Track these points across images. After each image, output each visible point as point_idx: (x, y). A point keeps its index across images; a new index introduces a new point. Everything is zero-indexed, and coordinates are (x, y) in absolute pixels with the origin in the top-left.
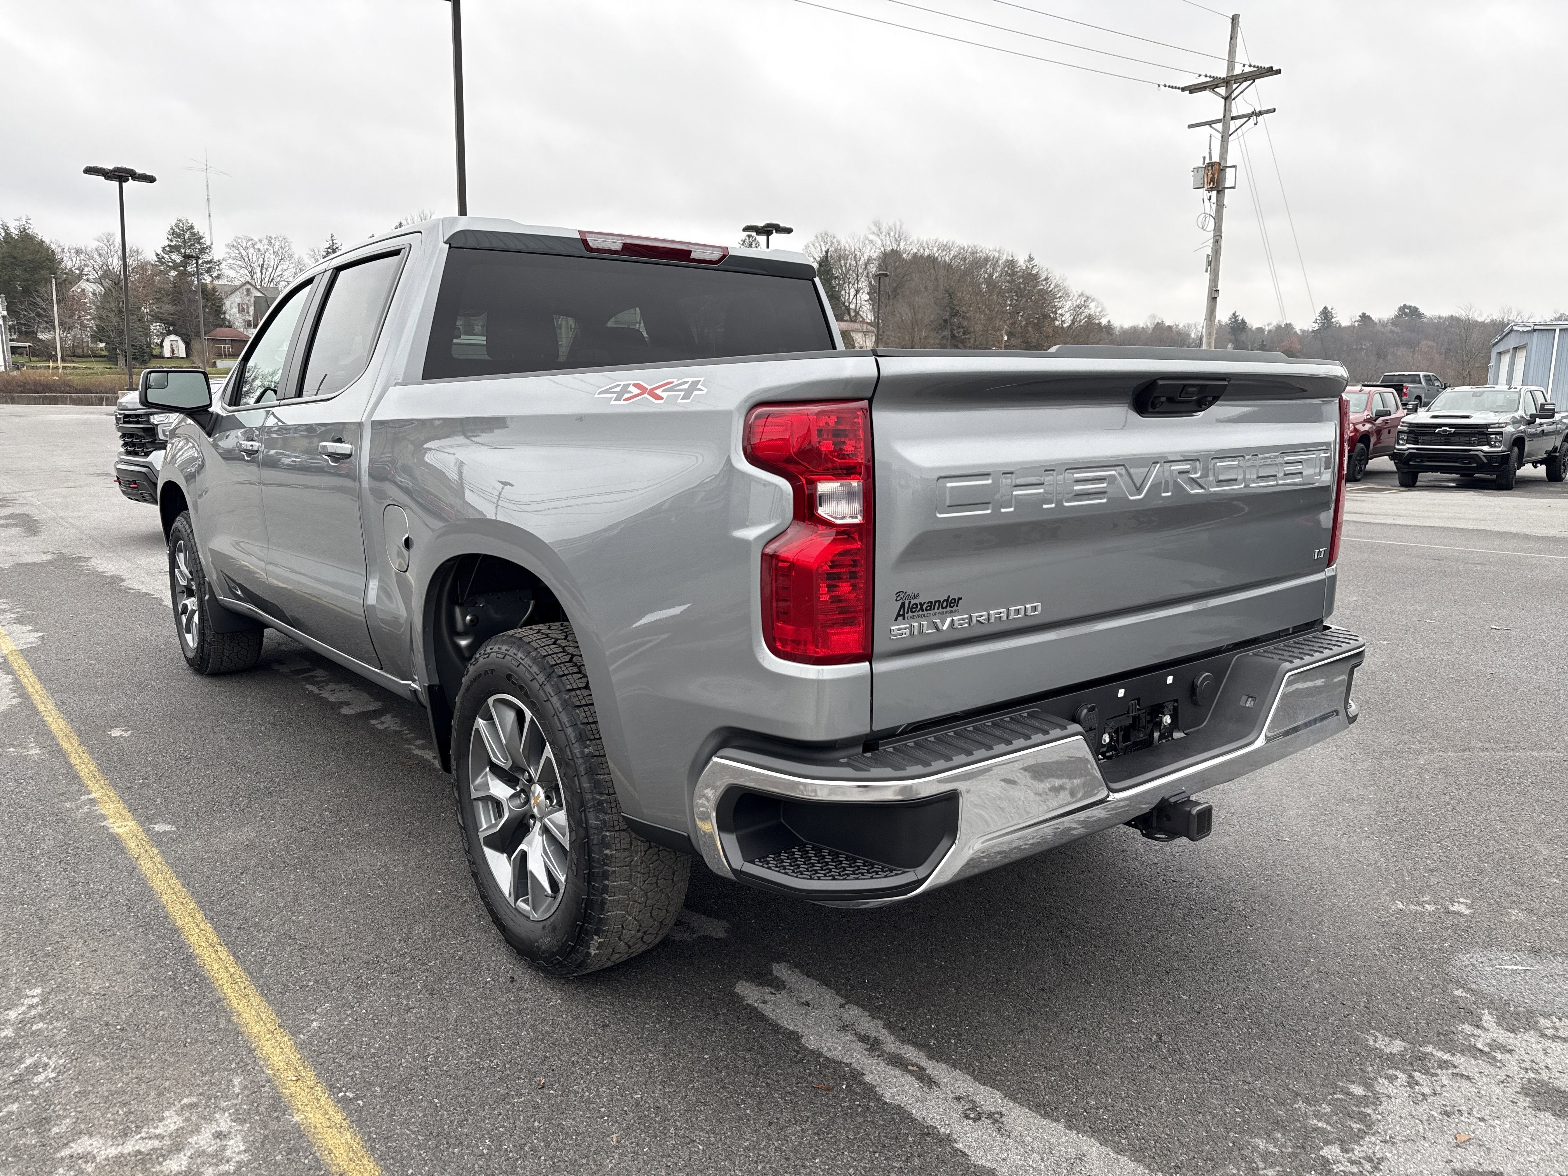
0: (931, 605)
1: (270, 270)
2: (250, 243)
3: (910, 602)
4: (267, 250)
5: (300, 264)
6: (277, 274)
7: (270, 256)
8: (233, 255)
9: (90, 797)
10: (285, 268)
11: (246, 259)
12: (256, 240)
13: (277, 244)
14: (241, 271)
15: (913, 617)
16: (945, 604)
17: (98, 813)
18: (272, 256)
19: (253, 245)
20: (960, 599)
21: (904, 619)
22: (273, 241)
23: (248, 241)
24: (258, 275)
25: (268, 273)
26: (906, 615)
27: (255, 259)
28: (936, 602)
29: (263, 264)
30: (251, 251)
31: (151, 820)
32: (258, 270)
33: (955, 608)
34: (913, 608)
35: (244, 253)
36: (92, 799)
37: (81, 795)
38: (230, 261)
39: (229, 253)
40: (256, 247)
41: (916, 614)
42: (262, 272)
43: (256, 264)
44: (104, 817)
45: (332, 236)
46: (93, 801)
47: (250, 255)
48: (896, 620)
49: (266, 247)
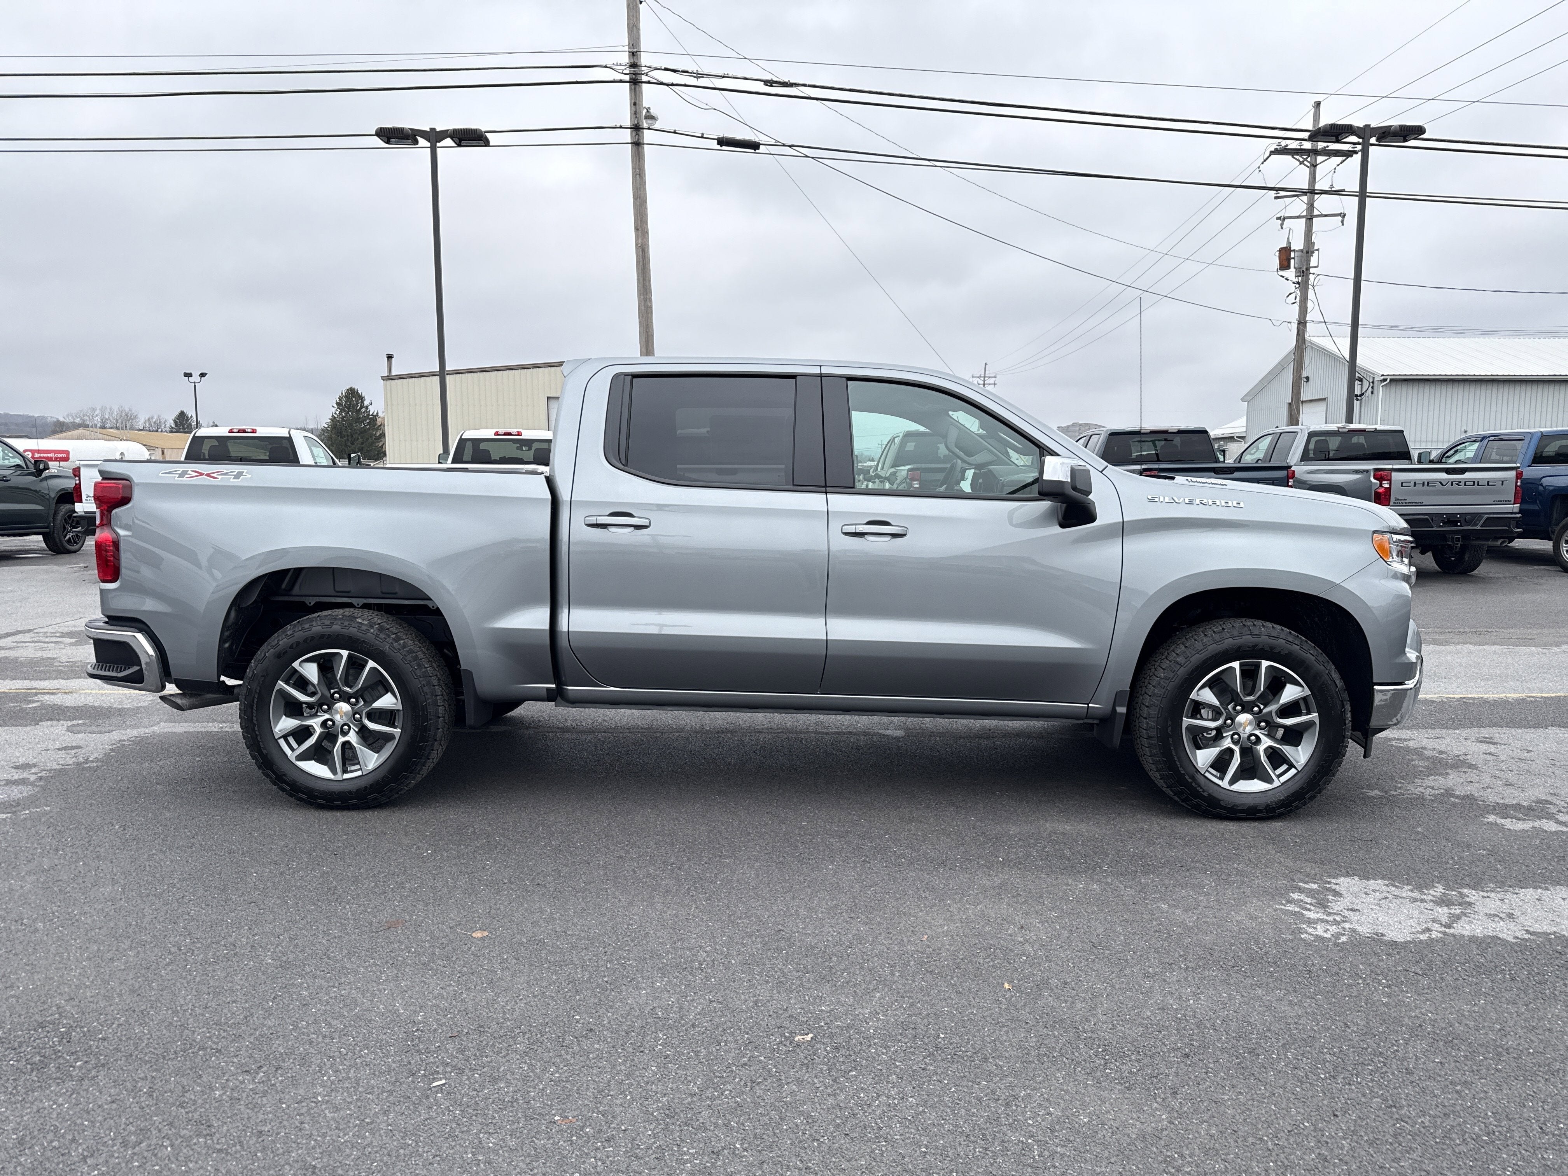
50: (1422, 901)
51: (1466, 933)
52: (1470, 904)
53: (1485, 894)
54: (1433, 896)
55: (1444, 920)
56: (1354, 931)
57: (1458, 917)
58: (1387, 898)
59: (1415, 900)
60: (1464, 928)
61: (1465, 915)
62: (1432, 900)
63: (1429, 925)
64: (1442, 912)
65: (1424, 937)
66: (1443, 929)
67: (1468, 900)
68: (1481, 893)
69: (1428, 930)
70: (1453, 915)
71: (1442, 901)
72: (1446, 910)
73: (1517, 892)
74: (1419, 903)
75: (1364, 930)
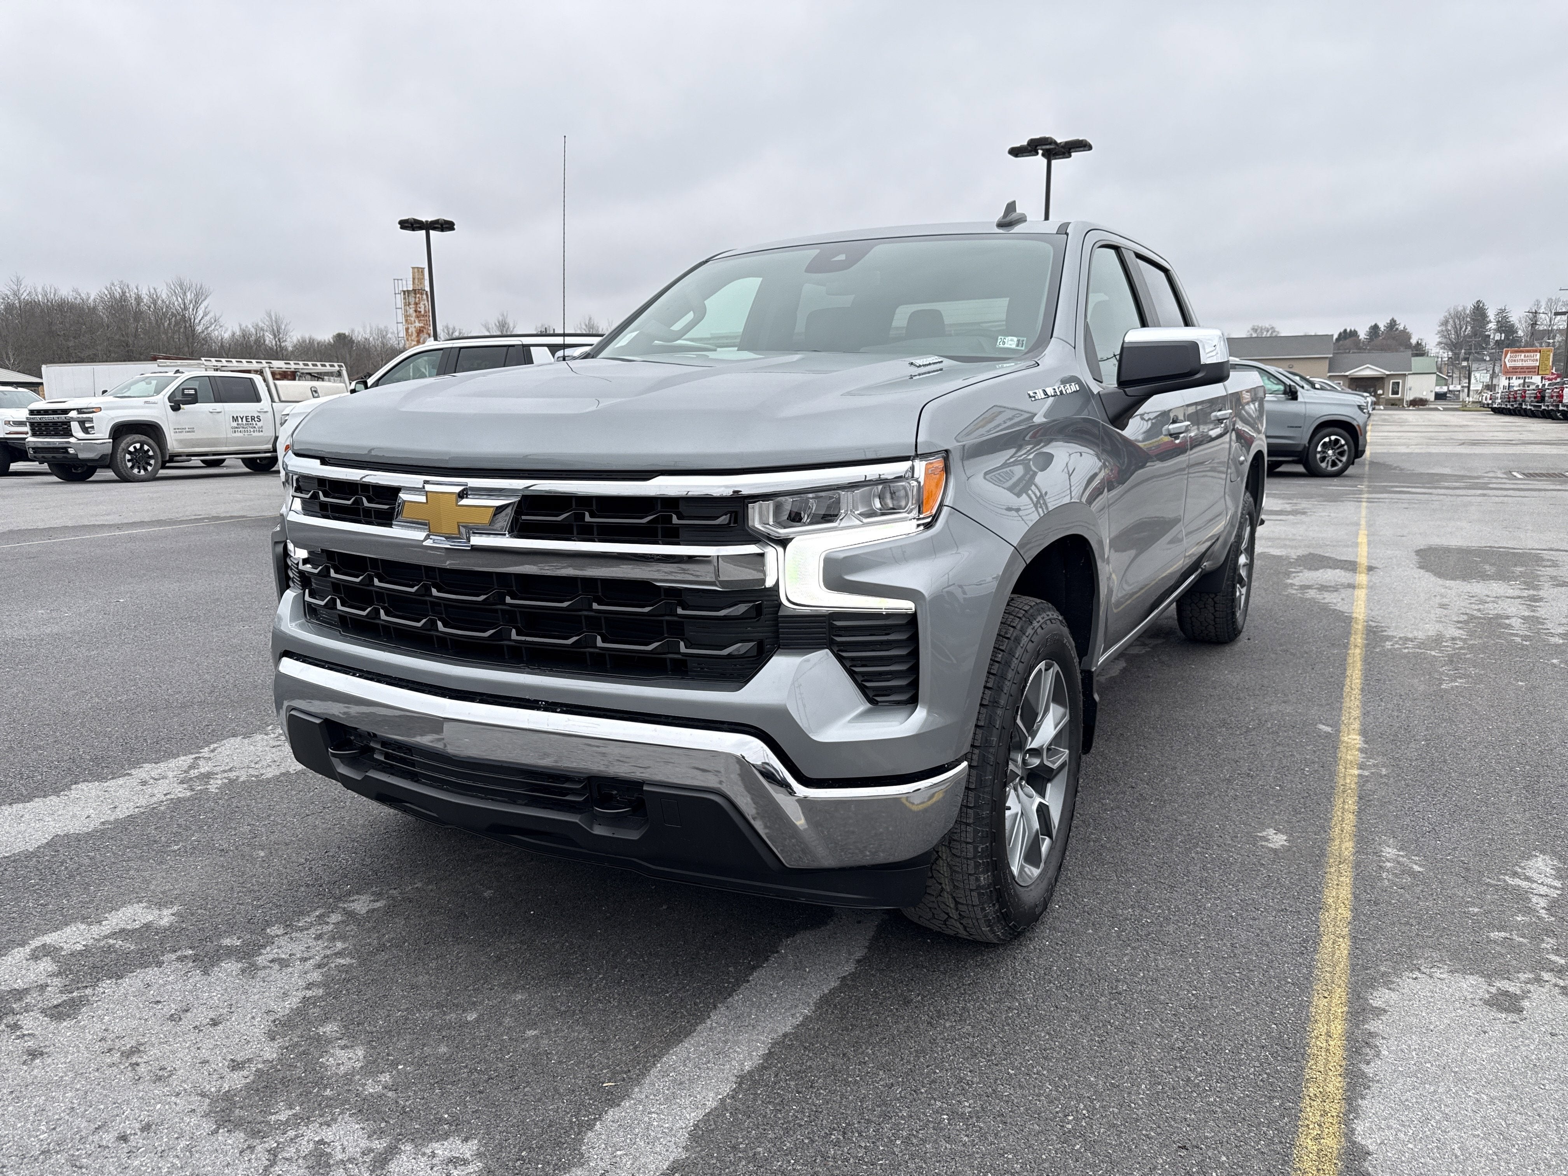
9: (1360, 772)
17: (1364, 755)
31: (1328, 735)
36: (1361, 769)
37: (1367, 777)
44: (1361, 750)
46: (1361, 767)
50: (224, 771)
51: (183, 758)
52: (182, 782)
53: (168, 797)
54: (217, 779)
55: (201, 762)
56: (266, 734)
57: (191, 767)
58: (256, 763)
59: (230, 770)
60: (184, 761)
61: (185, 772)
62: (217, 774)
63: (212, 754)
64: (204, 768)
65: (212, 747)
66: (201, 755)
67: (185, 786)
68: (173, 796)
69: (213, 751)
70: (194, 768)
71: (207, 777)
72: (202, 770)
73: (137, 810)
74: (227, 768)
75: (258, 737)
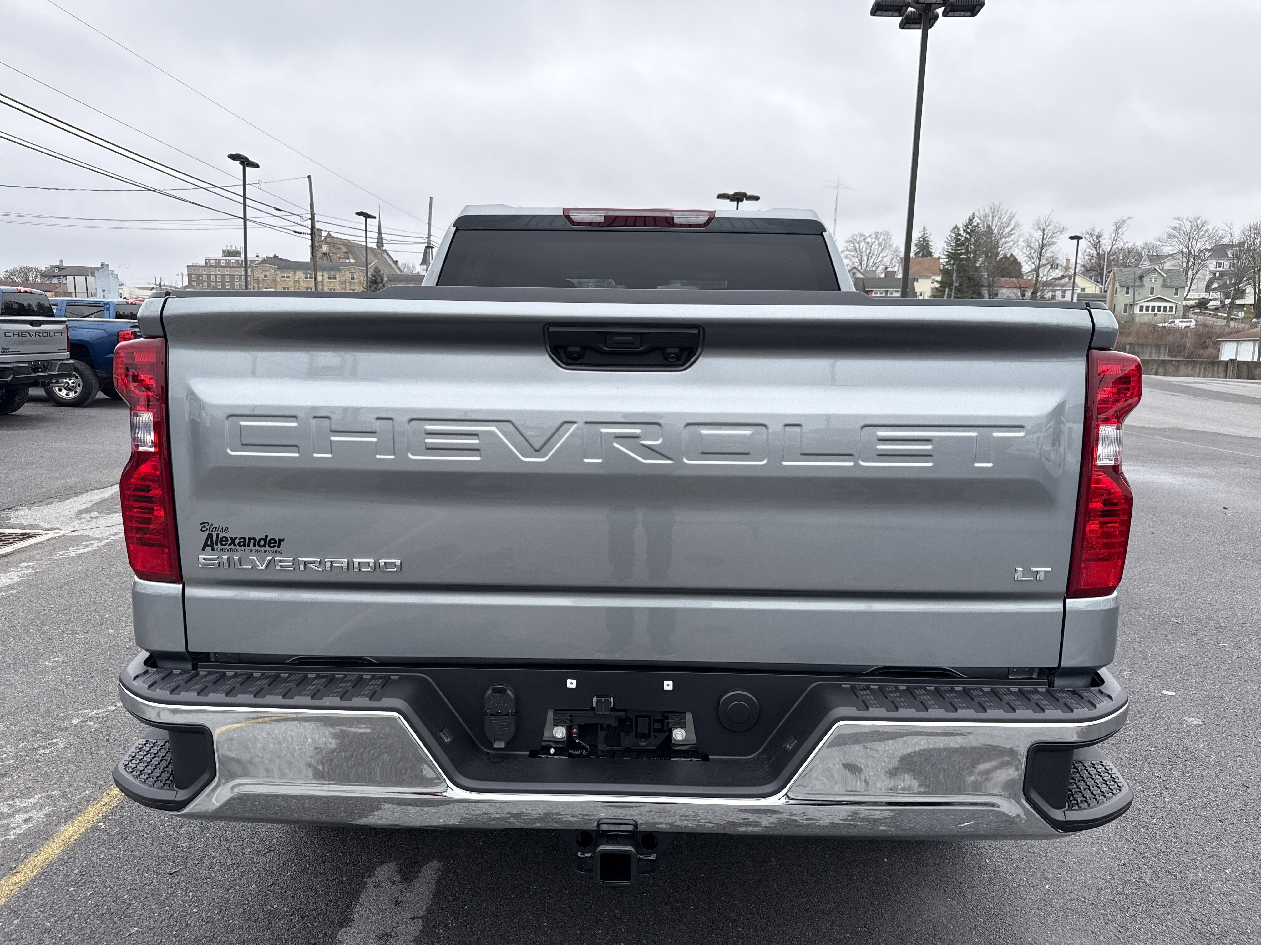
0: (244, 542)
1: (874, 257)
2: (862, 238)
3: (218, 535)
4: (874, 242)
5: (897, 251)
6: (879, 260)
7: (875, 246)
8: (849, 248)
10: (885, 255)
11: (858, 250)
12: (867, 235)
13: (882, 237)
14: (854, 260)
15: (223, 550)
16: (262, 543)
18: (877, 247)
19: (865, 239)
20: (281, 540)
21: (213, 550)
22: (879, 236)
23: (861, 237)
24: (864, 262)
25: (872, 260)
26: (216, 547)
27: (864, 250)
28: (250, 539)
29: (869, 254)
30: (863, 244)
32: (865, 258)
33: (276, 549)
34: (223, 541)
35: (857, 246)
38: (847, 253)
39: (846, 247)
40: (866, 241)
41: (226, 547)
42: (868, 260)
43: (865, 254)
45: (924, 228)
47: (861, 247)
48: (204, 549)
49: (873, 240)
